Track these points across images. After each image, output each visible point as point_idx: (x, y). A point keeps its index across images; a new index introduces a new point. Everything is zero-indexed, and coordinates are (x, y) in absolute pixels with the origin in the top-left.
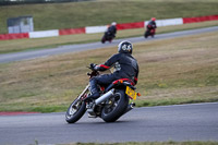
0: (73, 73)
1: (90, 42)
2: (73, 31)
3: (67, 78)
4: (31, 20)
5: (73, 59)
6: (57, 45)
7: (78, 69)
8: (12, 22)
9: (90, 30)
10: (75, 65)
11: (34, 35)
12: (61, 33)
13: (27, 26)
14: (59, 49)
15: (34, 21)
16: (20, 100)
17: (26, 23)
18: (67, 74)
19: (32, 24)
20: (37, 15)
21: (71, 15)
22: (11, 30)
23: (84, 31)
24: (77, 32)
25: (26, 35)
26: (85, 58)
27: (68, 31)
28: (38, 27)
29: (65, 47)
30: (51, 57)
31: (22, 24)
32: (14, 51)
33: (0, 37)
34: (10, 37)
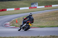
0: (49, 17)
1: (53, 9)
2: (48, 6)
3: (47, 19)
4: (37, 3)
5: (49, 13)
6: (44, 10)
7: (50, 16)
8: (32, 4)
9: (53, 6)
12: (45, 7)
14: (45, 11)
16: (35, 24)
17: (36, 4)
18: (47, 17)
19: (37, 4)
20: (39, 2)
21: (48, 2)
22: (32, 6)
23: (51, 6)
25: (36, 7)
26: (52, 13)
28: (39, 5)
29: (46, 10)
30: (43, 13)
31: (35, 4)
32: (33, 11)
33: (29, 8)
34: (32, 8)
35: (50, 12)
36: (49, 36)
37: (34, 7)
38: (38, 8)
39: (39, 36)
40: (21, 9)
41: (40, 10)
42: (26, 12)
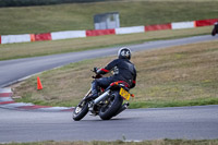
0: (159, 69)
1: (175, 38)
2: (158, 27)
3: (153, 74)
4: (117, 16)
6: (142, 42)
7: (164, 65)
8: (99, 18)
9: (175, 26)
10: (161, 62)
11: (120, 31)
12: (147, 29)
13: (113, 23)
14: (146, 45)
15: (120, 17)
17: (112, 19)
18: (153, 70)
19: (118, 20)
20: (125, 11)
21: (157, 11)
22: (98, 26)
23: (170, 27)
24: (163, 28)
25: (112, 32)
26: (171, 54)
27: (154, 27)
28: (124, 23)
29: (151, 43)
30: (137, 54)
31: (108, 20)
32: (101, 47)
33: (87, 34)
34: (97, 33)
35: (163, 48)
36: (161, 139)
37: (104, 28)
38: (119, 35)
39: (121, 142)
40: (55, 36)
41: (127, 41)
42: (74, 48)
